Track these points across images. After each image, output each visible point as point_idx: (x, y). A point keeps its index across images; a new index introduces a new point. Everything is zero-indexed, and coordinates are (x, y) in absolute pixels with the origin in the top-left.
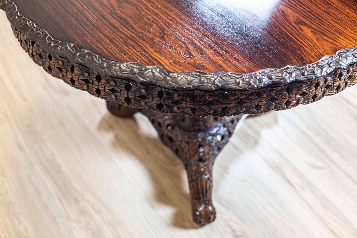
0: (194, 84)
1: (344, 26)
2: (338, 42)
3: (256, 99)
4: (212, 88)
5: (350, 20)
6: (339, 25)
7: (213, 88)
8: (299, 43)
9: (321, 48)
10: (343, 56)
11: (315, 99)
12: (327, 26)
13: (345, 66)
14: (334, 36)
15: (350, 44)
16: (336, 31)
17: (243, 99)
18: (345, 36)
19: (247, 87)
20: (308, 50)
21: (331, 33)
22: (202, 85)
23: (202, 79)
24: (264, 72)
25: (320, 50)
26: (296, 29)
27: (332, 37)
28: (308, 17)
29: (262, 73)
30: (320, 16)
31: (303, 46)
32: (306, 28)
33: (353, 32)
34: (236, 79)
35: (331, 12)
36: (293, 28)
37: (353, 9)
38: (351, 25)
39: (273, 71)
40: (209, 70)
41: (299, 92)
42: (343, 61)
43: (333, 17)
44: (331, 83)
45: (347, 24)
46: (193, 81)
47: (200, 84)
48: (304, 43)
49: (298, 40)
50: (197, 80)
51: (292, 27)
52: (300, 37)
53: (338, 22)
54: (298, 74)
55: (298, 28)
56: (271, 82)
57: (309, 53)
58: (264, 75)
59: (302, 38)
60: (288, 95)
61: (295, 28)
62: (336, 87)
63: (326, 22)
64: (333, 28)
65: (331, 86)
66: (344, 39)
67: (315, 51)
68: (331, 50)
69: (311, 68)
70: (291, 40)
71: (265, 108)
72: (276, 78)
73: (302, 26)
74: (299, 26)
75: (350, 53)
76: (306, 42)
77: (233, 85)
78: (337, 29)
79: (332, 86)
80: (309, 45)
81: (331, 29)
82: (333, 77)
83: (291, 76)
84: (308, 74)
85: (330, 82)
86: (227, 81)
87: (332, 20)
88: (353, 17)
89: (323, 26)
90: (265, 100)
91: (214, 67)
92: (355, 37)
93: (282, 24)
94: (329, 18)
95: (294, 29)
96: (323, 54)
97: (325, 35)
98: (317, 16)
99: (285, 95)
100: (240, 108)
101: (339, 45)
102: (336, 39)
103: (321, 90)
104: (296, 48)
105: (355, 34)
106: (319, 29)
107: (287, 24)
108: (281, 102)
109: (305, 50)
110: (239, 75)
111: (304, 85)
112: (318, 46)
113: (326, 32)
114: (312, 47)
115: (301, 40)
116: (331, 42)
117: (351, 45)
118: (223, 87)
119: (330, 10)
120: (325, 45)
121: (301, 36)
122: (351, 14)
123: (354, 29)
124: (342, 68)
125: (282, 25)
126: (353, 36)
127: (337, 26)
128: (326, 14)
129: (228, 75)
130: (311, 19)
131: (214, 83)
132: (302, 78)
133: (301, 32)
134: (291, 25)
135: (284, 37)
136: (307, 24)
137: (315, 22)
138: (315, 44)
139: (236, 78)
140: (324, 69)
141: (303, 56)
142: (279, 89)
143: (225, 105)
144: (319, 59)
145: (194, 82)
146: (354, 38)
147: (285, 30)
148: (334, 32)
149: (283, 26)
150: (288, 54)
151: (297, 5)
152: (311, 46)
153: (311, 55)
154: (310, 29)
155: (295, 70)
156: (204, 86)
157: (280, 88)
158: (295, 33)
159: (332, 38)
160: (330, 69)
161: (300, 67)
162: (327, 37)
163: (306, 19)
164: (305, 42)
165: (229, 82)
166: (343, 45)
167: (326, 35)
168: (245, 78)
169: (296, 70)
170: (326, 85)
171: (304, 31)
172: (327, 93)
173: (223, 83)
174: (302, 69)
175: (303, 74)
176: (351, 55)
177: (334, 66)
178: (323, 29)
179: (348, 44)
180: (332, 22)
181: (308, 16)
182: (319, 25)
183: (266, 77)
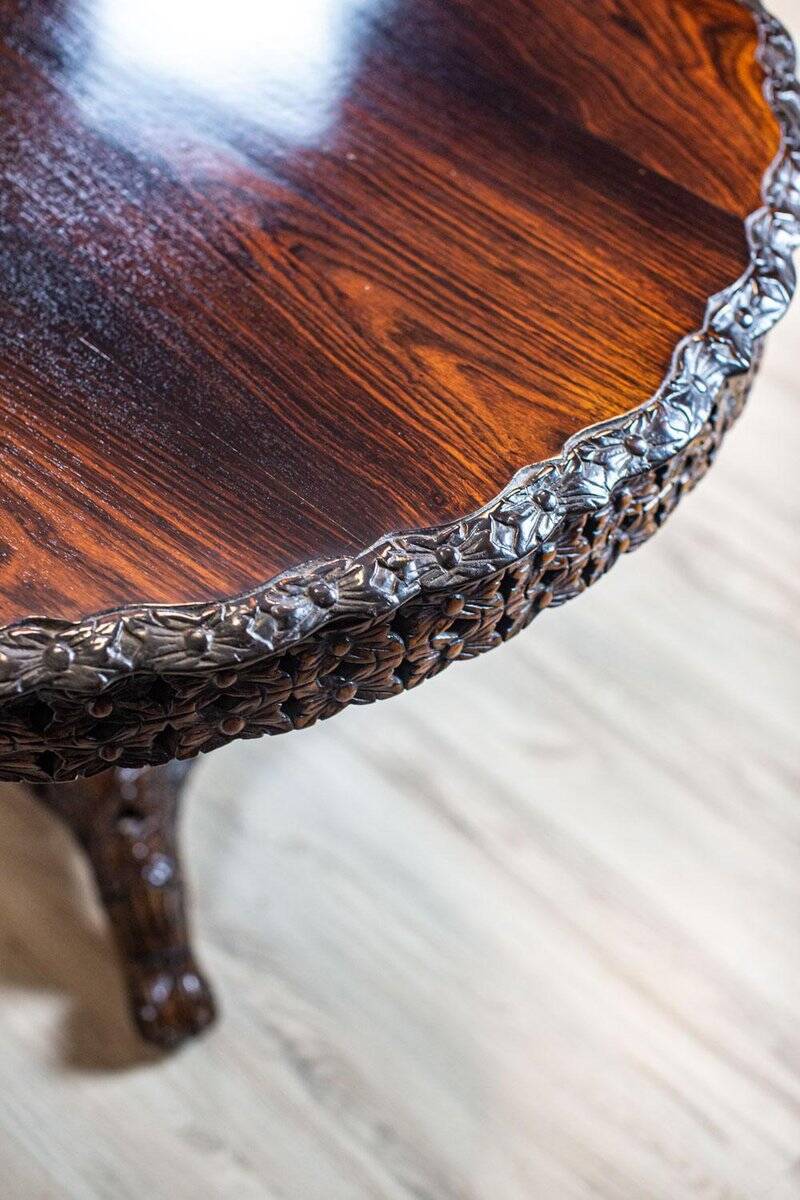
0: (25, 678)
1: (579, 325)
2: (565, 401)
3: (281, 682)
4: (101, 681)
5: (600, 295)
6: (562, 324)
7: (104, 679)
8: (419, 427)
9: (504, 437)
10: (590, 457)
11: (509, 630)
12: (517, 336)
13: (603, 497)
14: (550, 376)
15: (610, 401)
16: (553, 352)
17: (231, 689)
18: (590, 369)
19: (236, 656)
20: (456, 453)
21: (535, 362)
22: (56, 674)
23: (57, 650)
24: (295, 582)
25: (502, 445)
26: (401, 367)
27: (539, 380)
28: (437, 306)
29: (288, 587)
30: (483, 294)
31: (436, 439)
32: (438, 357)
33: (614, 348)
34: (188, 628)
35: (524, 270)
36: (388, 364)
37: (605, 246)
38: (607, 319)
39: (329, 569)
40: (78, 608)
41: (443, 622)
42: (592, 479)
43: (535, 293)
44: (557, 563)
45: (591, 316)
46: (21, 664)
47: (50, 673)
48: (439, 425)
49: (411, 415)
50: (38, 656)
51: (385, 361)
52: (419, 397)
53: (555, 310)
54: (427, 565)
55: (405, 360)
56: (327, 617)
57: (462, 465)
58: (295, 595)
59: (426, 402)
60: (401, 642)
61: (396, 362)
62: (580, 571)
63: (511, 317)
64: (539, 339)
65: (562, 571)
66: (587, 382)
67: (482, 452)
68: (542, 439)
69: (475, 533)
70: (385, 416)
71: (320, 705)
72: (344, 597)
73: (421, 352)
74: (408, 352)
75: (617, 441)
76: (444, 417)
77: (182, 654)
78: (555, 342)
79: (566, 572)
80: (457, 429)
81: (532, 344)
82: (562, 538)
83: (402, 578)
84: (468, 557)
85: (556, 559)
86: (157, 644)
87: (533, 305)
88: (608, 282)
89: (501, 338)
90: (318, 676)
91: (94, 589)
92: (625, 369)
93: (344, 351)
94: (521, 300)
95: (393, 369)
96: (516, 461)
97: (514, 377)
98: (471, 293)
99: (390, 644)
100: (224, 723)
101: (572, 413)
102: (555, 389)
103: (526, 597)
104: (410, 453)
105: (625, 354)
106: (488, 355)
107: (363, 350)
108: (380, 670)
109: (444, 457)
110: (199, 609)
111: (458, 596)
112: (491, 430)
113: (514, 361)
114: (470, 437)
115: (424, 414)
116: (538, 405)
117: (618, 404)
118: (144, 669)
119: (521, 262)
120: (519, 419)
121: (420, 394)
122: (600, 268)
123: (619, 333)
124: (594, 505)
125: (343, 355)
126: (619, 365)
127: (555, 328)
128: (506, 281)
129: (155, 615)
130: (453, 314)
131: (102, 659)
132: (445, 578)
133: (421, 376)
134: (380, 350)
135: (358, 408)
136: (439, 338)
137: (468, 323)
138: (478, 423)
139: (188, 625)
140: (527, 526)
141: (439, 482)
142: (362, 630)
143: (166, 723)
144: (502, 486)
145: (26, 669)
146: (622, 371)
147: (358, 378)
148: (544, 357)
149: (349, 360)
150: (380, 483)
151: (393, 258)
152: (464, 431)
153: (469, 474)
154: (453, 359)
155: (414, 552)
156: (66, 677)
157: (367, 626)
158: (398, 384)
159: (539, 386)
160: (549, 518)
161: (434, 532)
162: (522, 382)
163: (433, 314)
164: (439, 418)
165: (163, 644)
166: (587, 411)
167: (518, 375)
168: (223, 619)
169: (419, 548)
170: (542, 574)
171: (431, 368)
172: (551, 598)
173: (140, 654)
174: (444, 541)
175: (448, 562)
176: (621, 449)
177: (561, 504)
178: (504, 350)
179: (605, 404)
180: (534, 315)
181: (441, 301)
182: (487, 334)
183: (305, 600)
